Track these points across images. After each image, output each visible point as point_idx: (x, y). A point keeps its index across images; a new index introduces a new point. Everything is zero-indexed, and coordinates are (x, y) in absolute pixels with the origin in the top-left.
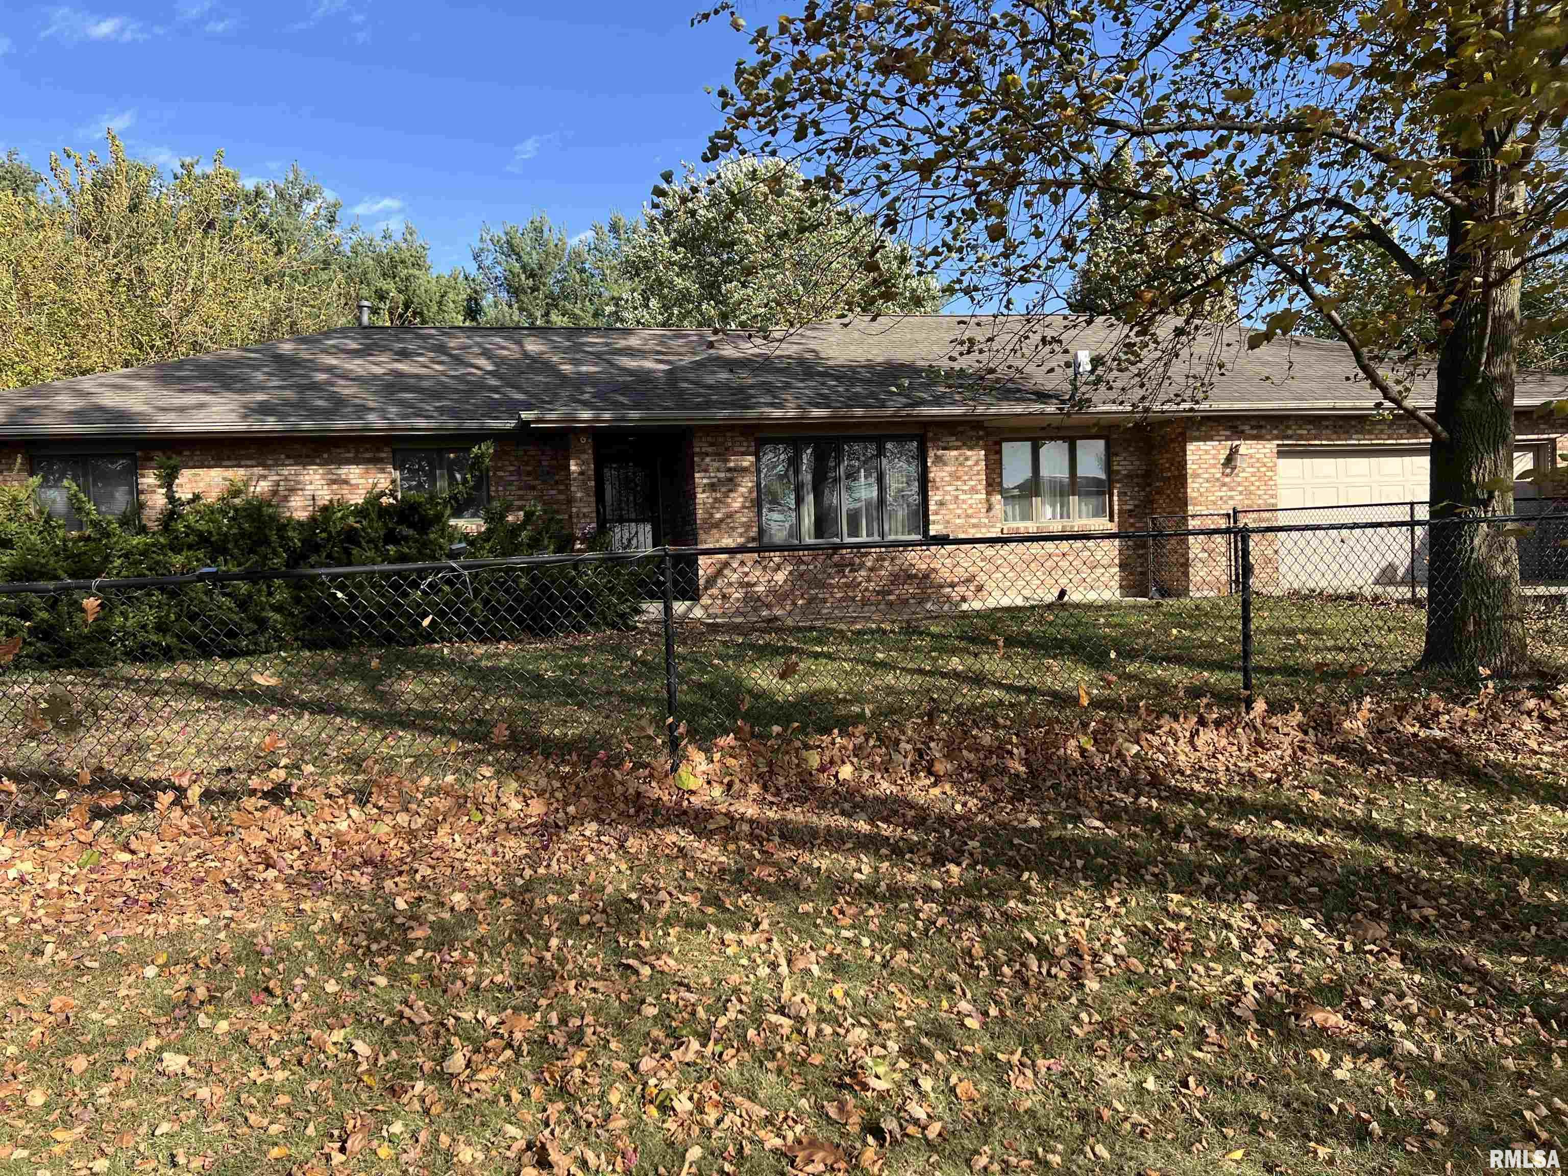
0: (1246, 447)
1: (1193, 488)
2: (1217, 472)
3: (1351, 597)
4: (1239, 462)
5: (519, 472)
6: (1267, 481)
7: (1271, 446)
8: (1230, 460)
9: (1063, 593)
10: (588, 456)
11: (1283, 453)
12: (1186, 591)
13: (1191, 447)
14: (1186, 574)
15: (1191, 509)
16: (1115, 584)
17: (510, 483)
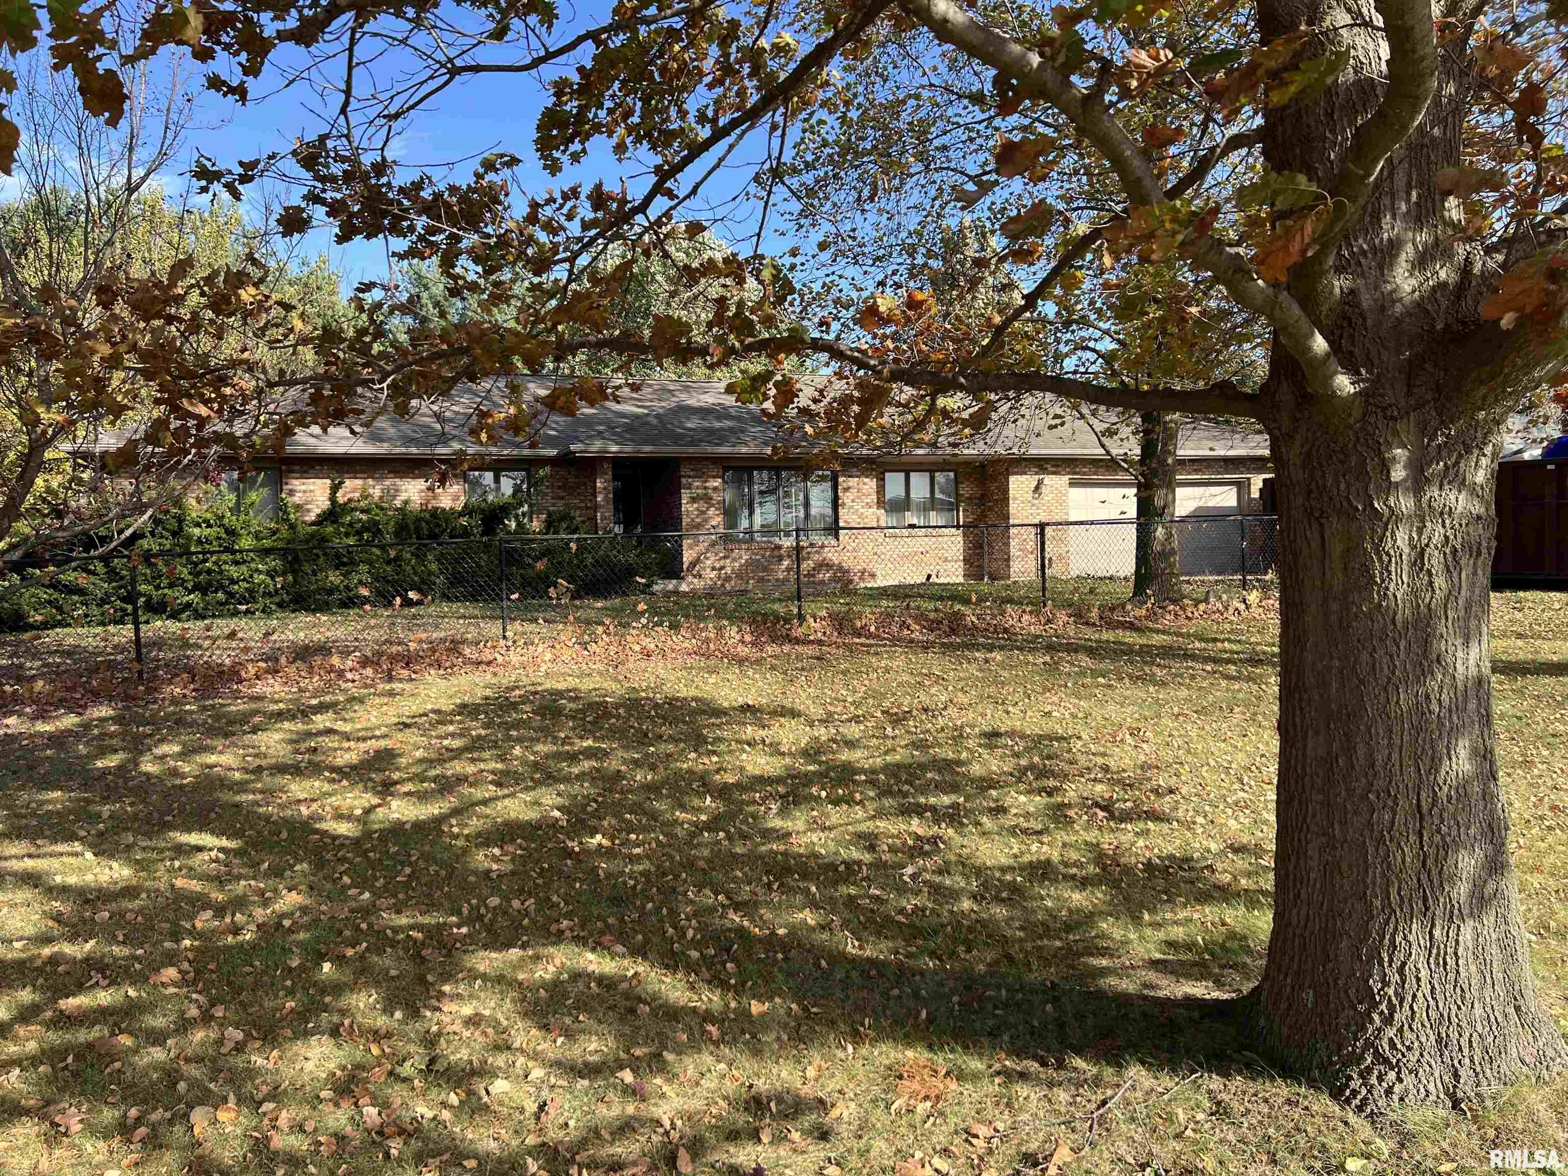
0: (1049, 480)
1: (1013, 507)
2: (1029, 496)
3: (1111, 578)
4: (1044, 489)
5: (552, 486)
6: (1062, 502)
7: (1065, 479)
8: (1037, 488)
9: (929, 577)
10: (609, 476)
11: (1072, 484)
12: (1009, 577)
13: (1012, 479)
14: (1009, 566)
15: (1011, 522)
16: (961, 572)
17: (546, 494)
